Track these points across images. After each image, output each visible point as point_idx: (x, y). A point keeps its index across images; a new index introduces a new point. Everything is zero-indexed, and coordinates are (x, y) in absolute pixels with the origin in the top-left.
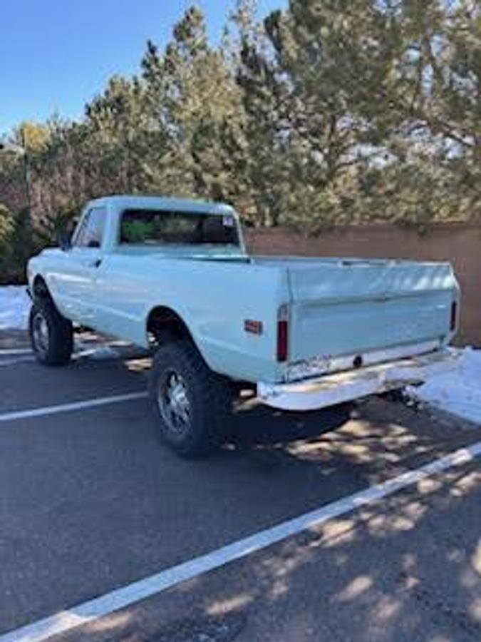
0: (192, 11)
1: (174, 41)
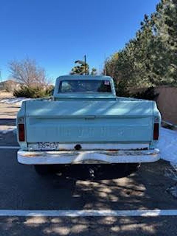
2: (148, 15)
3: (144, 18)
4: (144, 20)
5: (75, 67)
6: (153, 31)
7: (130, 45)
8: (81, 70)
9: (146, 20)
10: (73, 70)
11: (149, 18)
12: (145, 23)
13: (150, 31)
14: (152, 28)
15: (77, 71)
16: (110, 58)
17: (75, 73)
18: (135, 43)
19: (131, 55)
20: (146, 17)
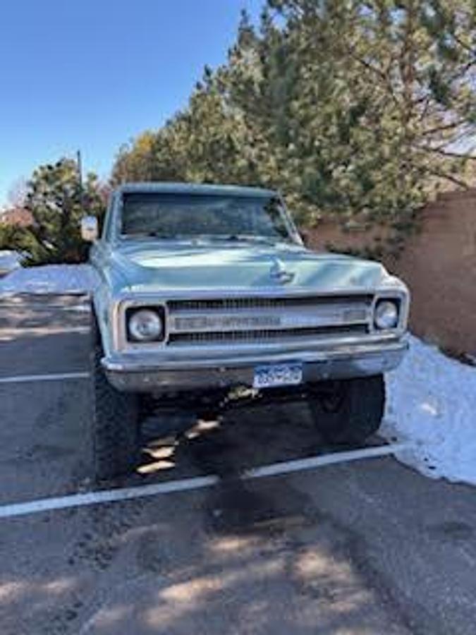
2: (210, 67)
3: (203, 72)
4: (204, 79)
5: (42, 168)
6: (223, 103)
7: (178, 125)
8: (58, 174)
9: (207, 78)
10: (36, 173)
11: (214, 75)
12: (205, 85)
13: (218, 104)
14: (222, 97)
15: (46, 178)
16: (131, 146)
17: (43, 182)
18: (188, 119)
19: (179, 147)
20: (208, 73)
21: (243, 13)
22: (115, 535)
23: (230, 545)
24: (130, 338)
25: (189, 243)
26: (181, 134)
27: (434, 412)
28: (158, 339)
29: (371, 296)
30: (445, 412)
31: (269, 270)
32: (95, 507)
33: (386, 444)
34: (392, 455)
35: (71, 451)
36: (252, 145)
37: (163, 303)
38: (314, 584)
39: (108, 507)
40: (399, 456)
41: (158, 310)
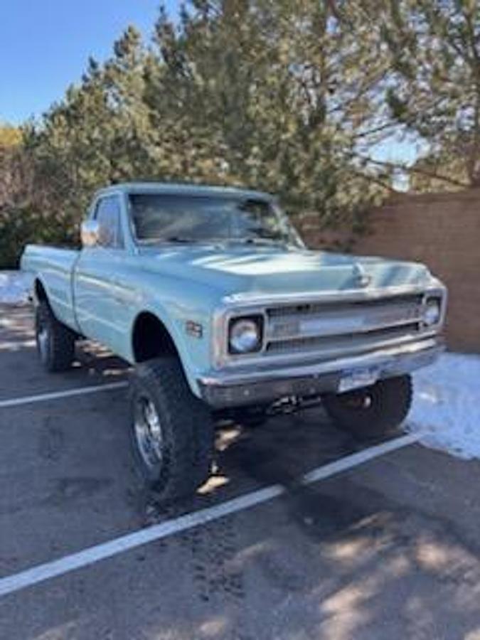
0: (130, 30)
1: (115, 57)
2: (96, 60)
3: (88, 64)
4: (89, 71)
9: (93, 71)
11: (101, 68)
12: (91, 78)
13: (105, 100)
18: (66, 113)
19: (60, 143)
20: (93, 65)
21: (162, 9)
22: (226, 562)
23: (346, 550)
24: (231, 350)
25: (211, 248)
26: (60, 130)
27: (434, 400)
28: (255, 349)
29: (421, 296)
30: (446, 399)
31: (351, 274)
32: (182, 535)
33: (405, 434)
34: (417, 443)
35: (107, 482)
36: (158, 144)
37: (262, 311)
38: (448, 572)
39: (196, 533)
40: (424, 443)
41: (257, 320)
